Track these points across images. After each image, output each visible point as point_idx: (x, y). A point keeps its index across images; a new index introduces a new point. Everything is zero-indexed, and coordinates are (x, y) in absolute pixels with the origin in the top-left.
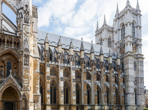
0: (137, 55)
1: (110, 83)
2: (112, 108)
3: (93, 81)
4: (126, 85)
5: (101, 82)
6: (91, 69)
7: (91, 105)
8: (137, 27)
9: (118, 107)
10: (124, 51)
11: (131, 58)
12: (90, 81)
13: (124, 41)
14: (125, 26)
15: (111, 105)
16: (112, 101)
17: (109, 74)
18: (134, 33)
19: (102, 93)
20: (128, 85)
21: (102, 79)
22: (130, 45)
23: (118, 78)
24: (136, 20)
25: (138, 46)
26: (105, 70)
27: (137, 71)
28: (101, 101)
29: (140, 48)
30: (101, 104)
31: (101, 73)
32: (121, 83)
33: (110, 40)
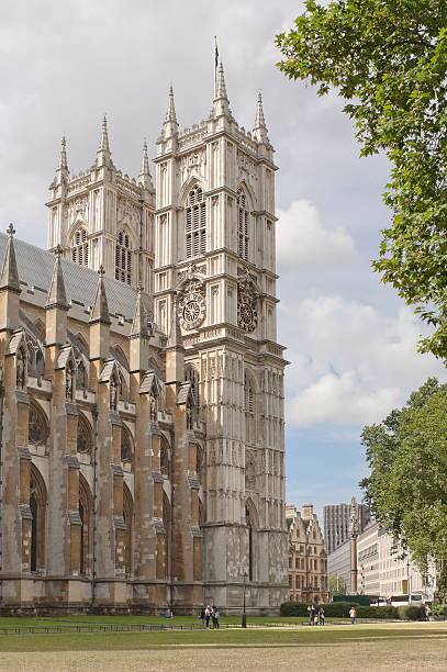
0: (259, 344)
1: (137, 469)
2: (147, 597)
3: (57, 454)
4: (209, 485)
5: (98, 461)
6: (49, 390)
7: (44, 575)
8: (257, 215)
9: (172, 590)
10: (201, 316)
11: (234, 355)
12: (42, 450)
13: (203, 269)
14: (208, 202)
15: (142, 578)
16: (144, 562)
17: (134, 421)
18: (247, 240)
19: (100, 515)
20: (219, 485)
21: (99, 446)
22: (230, 293)
23: (173, 448)
24: (252, 182)
25: (261, 302)
26: (115, 402)
27: (257, 418)
28: (95, 560)
29: (270, 312)
30: (94, 574)
31: (95, 415)
32: (189, 474)
33: (127, 246)
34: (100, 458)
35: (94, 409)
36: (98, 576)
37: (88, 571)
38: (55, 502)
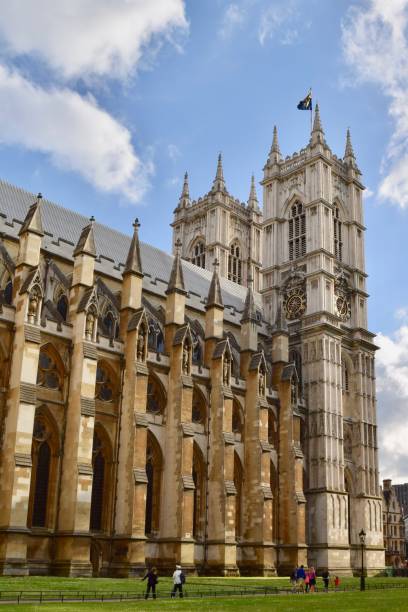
0: (351, 331)
1: (247, 439)
2: (255, 558)
3: (172, 422)
4: (311, 455)
5: (211, 431)
6: (168, 364)
7: (158, 537)
8: (348, 225)
9: (278, 552)
10: (302, 307)
11: (331, 340)
12: (159, 419)
13: (304, 268)
14: (308, 213)
15: (251, 540)
16: (252, 525)
17: (244, 396)
18: (340, 245)
19: (213, 480)
20: (320, 454)
21: (212, 416)
22: (328, 287)
23: (278, 420)
24: (344, 198)
25: (354, 297)
26: (228, 377)
27: (352, 396)
28: (207, 523)
29: (362, 305)
30: (206, 536)
31: (209, 388)
32: (294, 444)
33: (238, 255)
34: (214, 427)
35: (207, 382)
36: (210, 538)
37: (200, 534)
38: (170, 467)
